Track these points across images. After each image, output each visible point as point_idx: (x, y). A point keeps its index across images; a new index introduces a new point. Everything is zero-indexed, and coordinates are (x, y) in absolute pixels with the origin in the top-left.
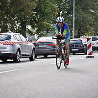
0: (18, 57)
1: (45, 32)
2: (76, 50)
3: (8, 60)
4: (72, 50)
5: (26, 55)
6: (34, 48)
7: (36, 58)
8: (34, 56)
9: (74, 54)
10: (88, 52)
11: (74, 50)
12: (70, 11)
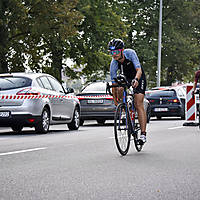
0: (44, 123)
1: (101, 73)
2: (163, 110)
3: (24, 129)
4: (156, 110)
5: (60, 119)
6: (77, 105)
7: (81, 124)
8: (77, 121)
9: (159, 119)
10: (188, 115)
11: (159, 110)
12: (152, 31)
